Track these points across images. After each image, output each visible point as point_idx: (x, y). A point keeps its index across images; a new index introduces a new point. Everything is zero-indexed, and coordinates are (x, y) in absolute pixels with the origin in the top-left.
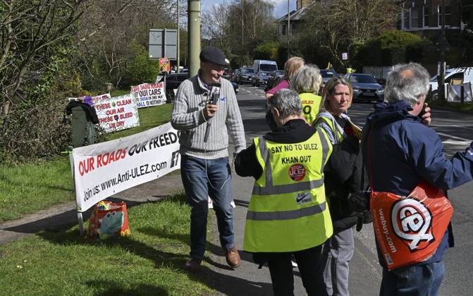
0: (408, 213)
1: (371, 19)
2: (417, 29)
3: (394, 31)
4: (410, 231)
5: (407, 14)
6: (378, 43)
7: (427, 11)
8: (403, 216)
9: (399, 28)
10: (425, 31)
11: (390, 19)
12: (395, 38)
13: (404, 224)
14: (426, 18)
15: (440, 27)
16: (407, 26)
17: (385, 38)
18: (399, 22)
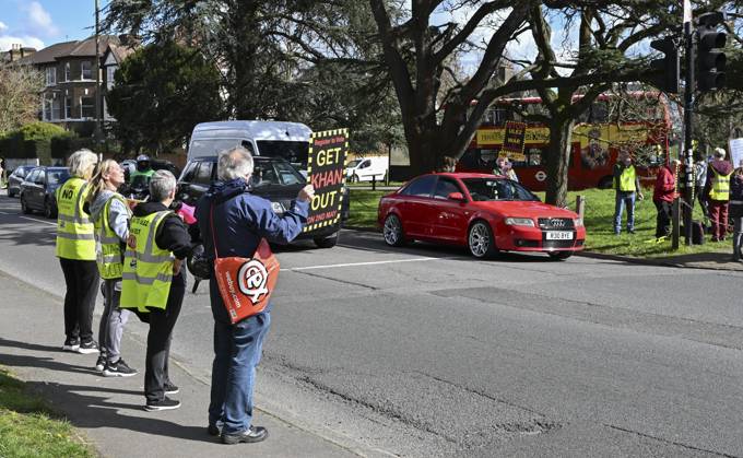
0: (253, 272)
1: (11, 108)
2: (58, 120)
3: (37, 122)
4: (254, 287)
5: (48, 105)
6: (21, 134)
7: (69, 102)
8: (249, 274)
9: (41, 119)
10: (69, 122)
11: (31, 109)
12: (38, 130)
13: (249, 282)
14: (69, 110)
15: (83, 119)
16: (49, 117)
17: (28, 129)
18: (41, 113)
